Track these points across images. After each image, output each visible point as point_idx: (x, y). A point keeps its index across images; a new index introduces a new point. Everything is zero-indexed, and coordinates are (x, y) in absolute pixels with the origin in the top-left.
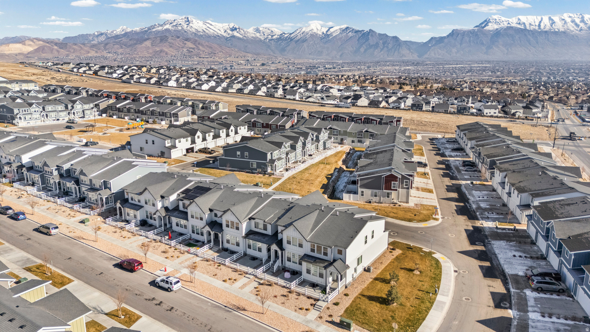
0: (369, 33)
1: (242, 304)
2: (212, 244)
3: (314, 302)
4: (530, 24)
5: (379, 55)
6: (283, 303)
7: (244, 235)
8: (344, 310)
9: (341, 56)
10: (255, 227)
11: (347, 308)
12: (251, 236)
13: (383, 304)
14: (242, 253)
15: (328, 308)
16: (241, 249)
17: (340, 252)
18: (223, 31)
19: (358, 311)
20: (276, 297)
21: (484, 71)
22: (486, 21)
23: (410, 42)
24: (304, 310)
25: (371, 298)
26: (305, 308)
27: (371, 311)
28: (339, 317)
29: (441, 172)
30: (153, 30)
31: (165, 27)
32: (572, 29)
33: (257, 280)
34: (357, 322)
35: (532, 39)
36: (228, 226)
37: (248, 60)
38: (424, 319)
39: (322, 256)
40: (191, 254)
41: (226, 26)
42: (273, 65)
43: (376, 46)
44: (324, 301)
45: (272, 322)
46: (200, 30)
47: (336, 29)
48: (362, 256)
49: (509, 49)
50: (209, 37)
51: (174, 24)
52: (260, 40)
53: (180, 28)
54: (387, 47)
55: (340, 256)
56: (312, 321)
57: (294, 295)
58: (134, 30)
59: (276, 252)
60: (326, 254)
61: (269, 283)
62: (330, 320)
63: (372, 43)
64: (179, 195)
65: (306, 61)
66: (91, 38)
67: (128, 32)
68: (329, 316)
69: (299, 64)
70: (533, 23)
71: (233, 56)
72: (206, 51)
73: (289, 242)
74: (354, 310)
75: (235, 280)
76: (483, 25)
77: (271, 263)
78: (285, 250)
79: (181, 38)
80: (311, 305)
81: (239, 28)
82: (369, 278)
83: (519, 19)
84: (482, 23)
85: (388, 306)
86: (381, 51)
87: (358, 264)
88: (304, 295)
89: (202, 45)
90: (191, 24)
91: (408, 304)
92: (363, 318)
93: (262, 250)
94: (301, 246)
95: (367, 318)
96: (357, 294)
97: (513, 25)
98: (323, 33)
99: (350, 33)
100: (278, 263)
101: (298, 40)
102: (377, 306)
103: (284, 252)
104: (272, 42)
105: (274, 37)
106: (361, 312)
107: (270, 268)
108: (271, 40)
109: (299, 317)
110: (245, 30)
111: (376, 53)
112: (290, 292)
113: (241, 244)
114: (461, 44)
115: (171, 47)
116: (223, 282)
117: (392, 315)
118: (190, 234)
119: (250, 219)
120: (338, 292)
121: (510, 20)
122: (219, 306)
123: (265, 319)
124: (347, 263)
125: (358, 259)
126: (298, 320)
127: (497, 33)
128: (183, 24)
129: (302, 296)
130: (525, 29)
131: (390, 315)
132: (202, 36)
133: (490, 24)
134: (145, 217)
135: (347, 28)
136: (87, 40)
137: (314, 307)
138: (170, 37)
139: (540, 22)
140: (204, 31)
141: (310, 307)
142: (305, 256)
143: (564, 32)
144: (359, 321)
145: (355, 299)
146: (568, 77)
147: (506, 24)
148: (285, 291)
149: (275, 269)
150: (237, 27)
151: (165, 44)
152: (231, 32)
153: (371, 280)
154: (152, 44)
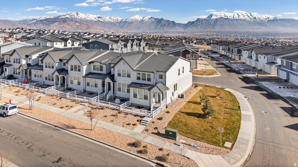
0: (161, 19)
1: (73, 124)
2: (59, 85)
3: (140, 119)
4: (230, 16)
5: (167, 29)
6: (112, 121)
7: (84, 75)
8: (167, 123)
9: (149, 29)
10: (94, 70)
11: (170, 122)
12: (90, 76)
13: (200, 118)
14: (82, 90)
15: (153, 122)
16: (81, 88)
17: (161, 77)
18: (94, 18)
19: (180, 124)
20: (106, 116)
21: (213, 35)
22: (211, 15)
23: (180, 23)
24: (131, 126)
25: (189, 114)
26: (132, 124)
27: (192, 123)
28: (164, 128)
29: (210, 59)
30: (61, 17)
31: (66, 16)
32: (247, 18)
33: (90, 106)
34: (182, 132)
35: (231, 22)
36: (72, 69)
37: (105, 31)
38: (239, 128)
39: (146, 82)
40: (40, 92)
41: (95, 16)
42: (117, 33)
43: (165, 25)
44: (149, 117)
45: (99, 136)
46: (83, 18)
47: (146, 18)
48: (177, 84)
49: (222, 27)
50: (87, 21)
51: (71, 15)
52: (112, 22)
53: (73, 17)
54: (170, 26)
55: (161, 80)
56: (138, 133)
57: (123, 115)
58: (50, 17)
59: (109, 83)
60: (149, 80)
61: (101, 108)
62: (156, 132)
63: (163, 24)
64: (39, 55)
65: (133, 31)
66: (28, 21)
67: (47, 19)
68: (155, 128)
69: (130, 33)
70: (231, 16)
71: (98, 29)
72: (85, 27)
73: (119, 75)
74: (177, 123)
75: (71, 107)
76: (210, 17)
77: (104, 94)
78: (116, 82)
79: (73, 21)
80: (138, 121)
81: (102, 17)
82: (184, 102)
83: (225, 14)
84: (210, 16)
85: (205, 119)
86: (167, 27)
87: (175, 91)
88: (131, 114)
89: (84, 24)
90: (79, 15)
91: (221, 117)
92: (186, 128)
93: (98, 85)
94: (129, 76)
95: (189, 128)
96: (176, 112)
97: (223, 17)
98: (141, 20)
99: (153, 20)
100: (111, 93)
101: (129, 22)
102: (195, 119)
103: (115, 83)
104: (117, 23)
105: (118, 21)
106: (183, 124)
107: (104, 98)
108: (117, 22)
109: (126, 131)
110: (105, 18)
111: (165, 28)
112: (119, 113)
113: (82, 83)
114: (202, 24)
115: (68, 25)
116: (60, 109)
117: (211, 125)
118: (44, 81)
119: (90, 63)
120: (160, 109)
121: (221, 15)
122: (49, 126)
123: (92, 135)
124: (167, 86)
125: (175, 85)
126: (125, 134)
127: (216, 20)
128: (75, 15)
129: (129, 115)
130: (228, 18)
131: (209, 126)
132: (84, 20)
133: (213, 16)
134: (12, 73)
135: (151, 17)
136: (26, 22)
137: (140, 122)
138: (68, 21)
139: (234, 15)
140: (85, 18)
141: (136, 122)
142: (133, 84)
143: (244, 20)
144: (183, 132)
145: (175, 115)
146: (249, 37)
147: (220, 17)
148: (115, 112)
149: (107, 98)
150: (101, 17)
151: (65, 24)
152: (98, 19)
153: (186, 103)
154: (59, 23)
